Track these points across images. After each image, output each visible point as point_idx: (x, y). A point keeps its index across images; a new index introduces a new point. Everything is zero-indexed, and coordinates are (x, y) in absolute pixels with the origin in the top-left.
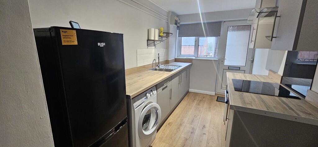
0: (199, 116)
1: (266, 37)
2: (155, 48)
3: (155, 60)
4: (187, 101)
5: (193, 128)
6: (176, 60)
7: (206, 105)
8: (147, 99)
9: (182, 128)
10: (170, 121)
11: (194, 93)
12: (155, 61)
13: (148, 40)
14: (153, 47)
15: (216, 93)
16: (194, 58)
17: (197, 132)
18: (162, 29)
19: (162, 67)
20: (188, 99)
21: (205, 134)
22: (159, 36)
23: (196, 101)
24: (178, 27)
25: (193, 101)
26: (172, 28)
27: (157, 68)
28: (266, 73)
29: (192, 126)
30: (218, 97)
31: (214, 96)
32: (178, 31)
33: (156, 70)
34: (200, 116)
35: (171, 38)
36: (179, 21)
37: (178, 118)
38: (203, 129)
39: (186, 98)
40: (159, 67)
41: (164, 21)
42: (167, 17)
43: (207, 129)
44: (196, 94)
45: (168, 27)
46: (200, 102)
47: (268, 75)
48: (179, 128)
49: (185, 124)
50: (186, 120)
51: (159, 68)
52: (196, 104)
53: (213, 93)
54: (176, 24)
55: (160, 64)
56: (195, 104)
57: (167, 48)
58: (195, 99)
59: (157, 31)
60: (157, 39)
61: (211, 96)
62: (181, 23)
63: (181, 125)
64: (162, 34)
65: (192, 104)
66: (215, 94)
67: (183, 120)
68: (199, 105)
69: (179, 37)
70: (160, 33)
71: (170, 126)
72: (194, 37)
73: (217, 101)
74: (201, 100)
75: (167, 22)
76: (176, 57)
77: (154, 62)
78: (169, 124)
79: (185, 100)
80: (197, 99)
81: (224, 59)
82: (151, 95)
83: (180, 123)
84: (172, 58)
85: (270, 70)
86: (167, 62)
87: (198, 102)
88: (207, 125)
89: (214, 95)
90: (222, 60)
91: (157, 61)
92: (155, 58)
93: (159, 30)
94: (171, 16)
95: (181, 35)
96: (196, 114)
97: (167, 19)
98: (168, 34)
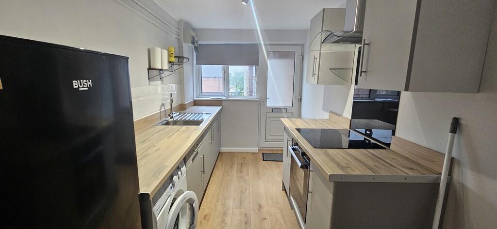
0: (248, 191)
1: (331, 69)
2: (163, 83)
3: (163, 105)
4: (222, 167)
5: (245, 214)
6: (196, 103)
7: (251, 171)
8: (174, 187)
9: (228, 220)
10: (206, 212)
11: (229, 153)
12: (163, 107)
13: (150, 69)
14: (159, 82)
15: (260, 148)
16: (224, 98)
17: (253, 219)
18: (173, 50)
19: (176, 116)
20: (222, 165)
21: (265, 219)
22: (170, 62)
23: (235, 167)
24: (196, 47)
25: (232, 167)
26: (188, 50)
27: (169, 119)
28: (326, 116)
29: (243, 210)
30: (263, 154)
31: (257, 153)
32: (195, 54)
33: (168, 123)
34: (249, 189)
35: (187, 67)
36: (196, 39)
37: (217, 202)
38: (259, 211)
39: (219, 164)
40: (172, 117)
41: (173, 37)
42: (178, 30)
43: (264, 210)
44: (232, 154)
45: (180, 48)
46: (242, 166)
47: (328, 118)
48: (223, 221)
49: (231, 211)
50: (230, 203)
51: (172, 120)
52: (237, 172)
53: (255, 149)
54: (193, 43)
55: (174, 113)
56: (235, 172)
57: (181, 83)
58: (232, 164)
59: (165, 52)
60: (166, 67)
61: (253, 153)
62: (200, 42)
63: (225, 214)
64: (173, 59)
65: (231, 172)
66: (259, 150)
67: (225, 203)
68: (241, 171)
69: (197, 64)
70: (169, 56)
71: (208, 221)
72: (222, 66)
73: (264, 160)
74: (242, 163)
75: (178, 37)
76: (195, 98)
77: (163, 110)
78: (204, 218)
79: (219, 168)
80: (236, 162)
81: (266, 98)
82: (179, 178)
83: (222, 212)
84: (189, 100)
85: (331, 112)
86: (182, 108)
87: (239, 167)
88: (263, 203)
89: (257, 151)
90: (263, 100)
91: (168, 107)
92: (163, 102)
93: (169, 51)
94: (184, 28)
95: (201, 61)
96: (242, 188)
97: (178, 33)
98: (180, 59)
